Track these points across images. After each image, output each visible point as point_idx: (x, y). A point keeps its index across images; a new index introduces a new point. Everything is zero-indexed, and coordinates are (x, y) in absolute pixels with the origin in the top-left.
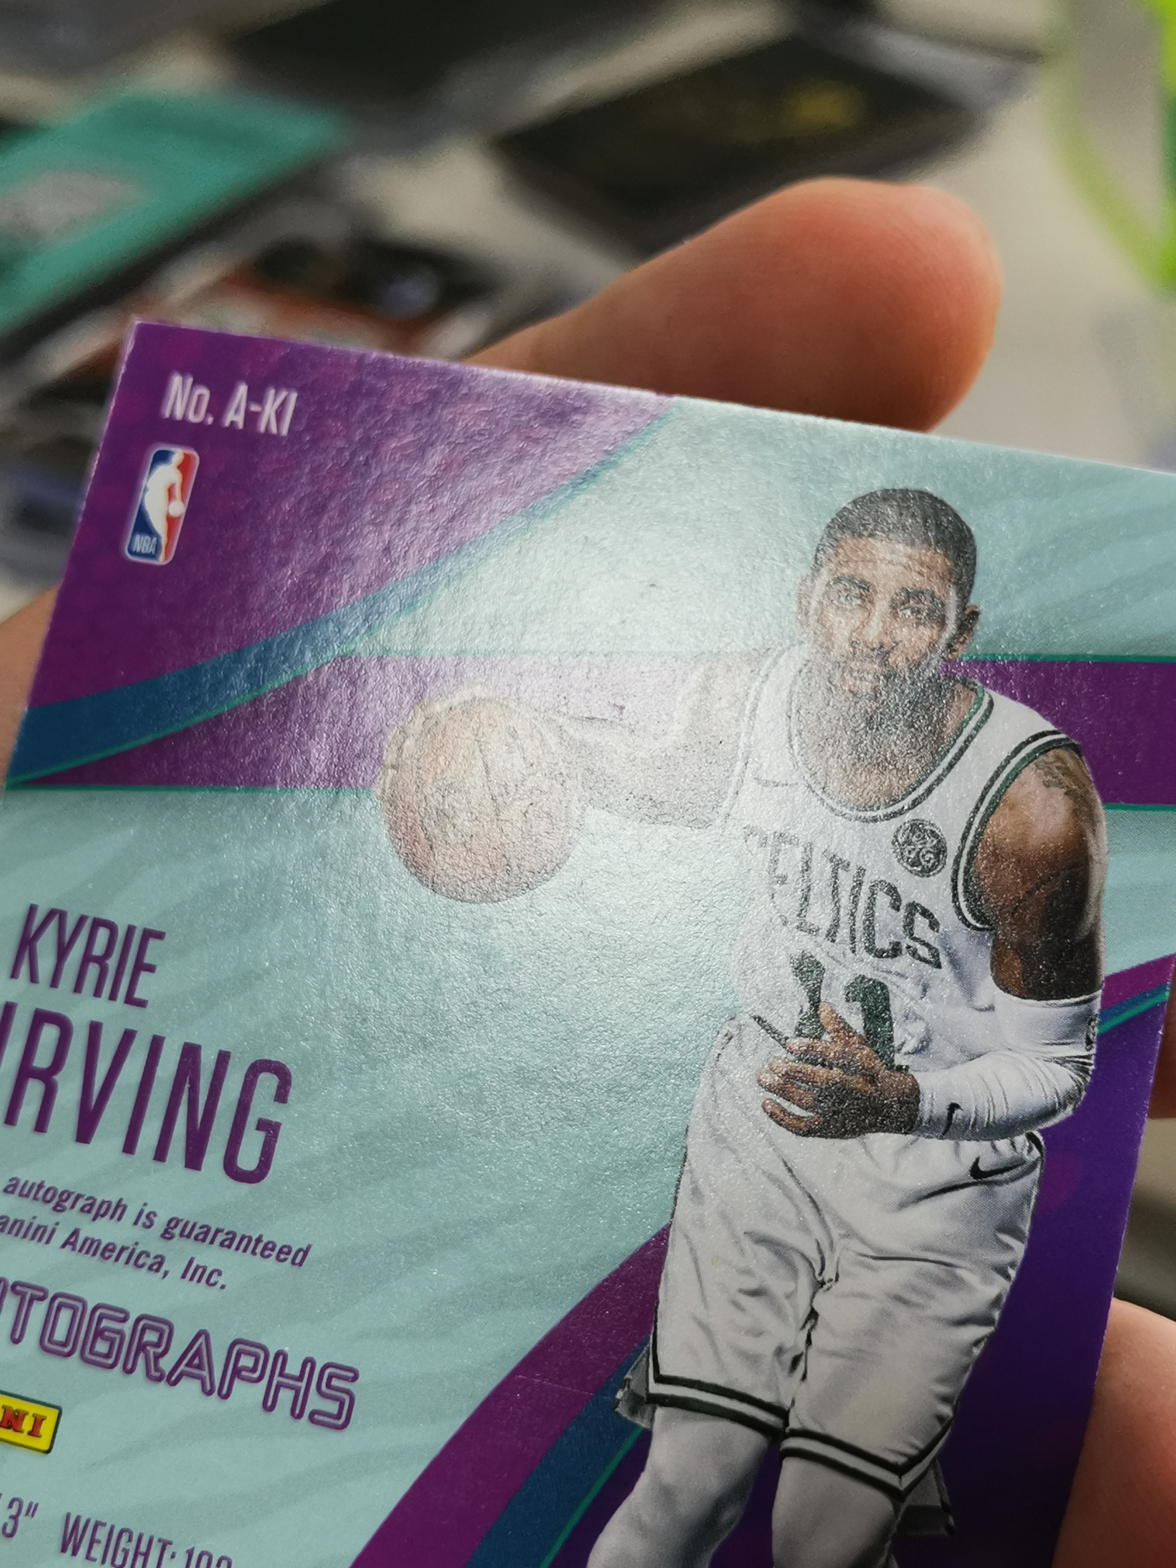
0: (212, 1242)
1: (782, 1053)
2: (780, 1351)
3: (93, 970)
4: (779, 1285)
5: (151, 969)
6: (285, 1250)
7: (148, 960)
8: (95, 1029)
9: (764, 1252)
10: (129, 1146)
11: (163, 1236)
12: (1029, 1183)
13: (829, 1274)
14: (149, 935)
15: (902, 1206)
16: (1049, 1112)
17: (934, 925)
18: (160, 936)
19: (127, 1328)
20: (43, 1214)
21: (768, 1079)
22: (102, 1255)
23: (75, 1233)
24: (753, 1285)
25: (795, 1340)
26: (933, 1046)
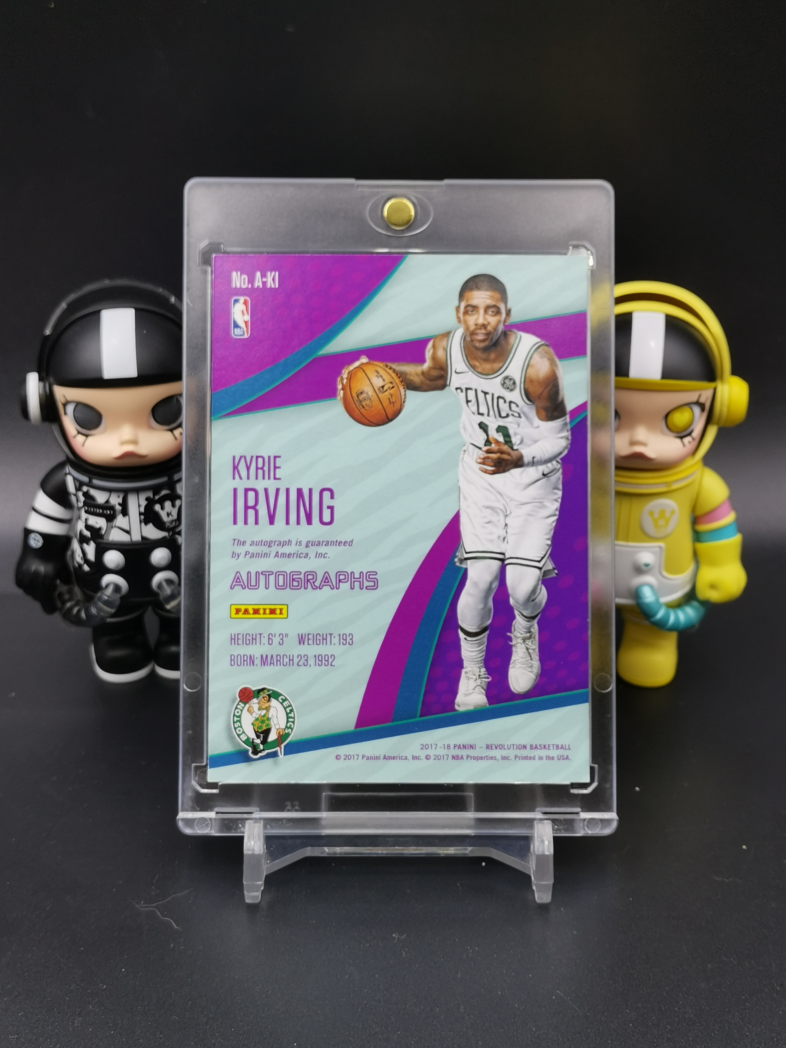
0: (322, 545)
1: (480, 452)
2: (499, 537)
3: (260, 472)
4: (494, 518)
5: (279, 468)
6: (345, 543)
7: (277, 465)
8: (266, 490)
9: (489, 511)
10: (287, 523)
11: (306, 547)
12: (559, 474)
13: (508, 512)
14: (275, 457)
15: (525, 488)
16: (561, 453)
17: (517, 406)
18: (279, 457)
19: (302, 576)
20: (265, 549)
21: (479, 461)
22: (288, 557)
23: (277, 552)
24: (487, 520)
25: (502, 533)
26: (525, 441)
